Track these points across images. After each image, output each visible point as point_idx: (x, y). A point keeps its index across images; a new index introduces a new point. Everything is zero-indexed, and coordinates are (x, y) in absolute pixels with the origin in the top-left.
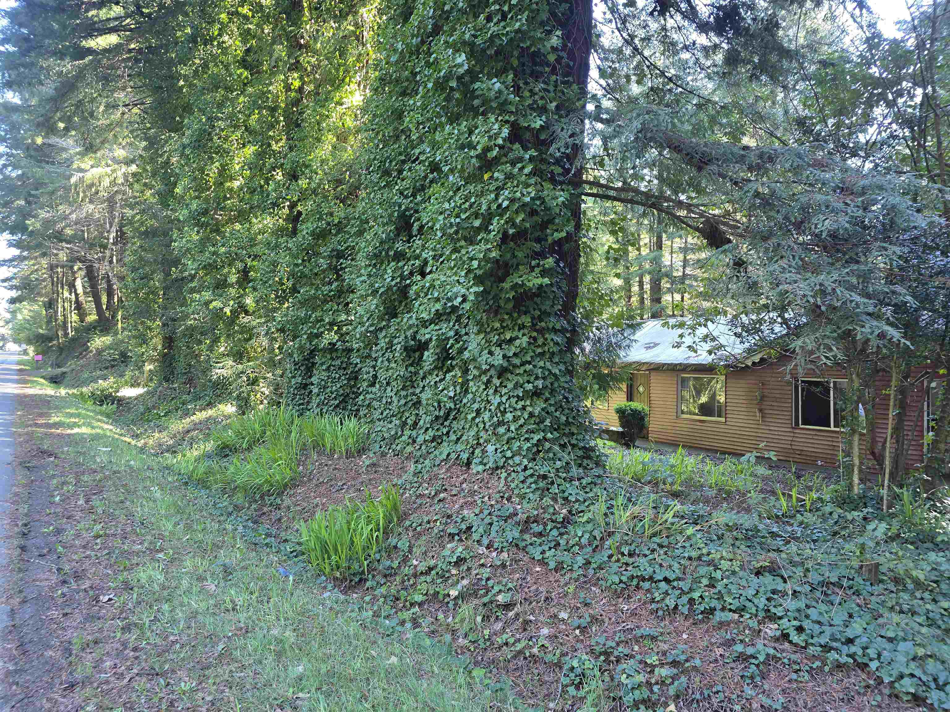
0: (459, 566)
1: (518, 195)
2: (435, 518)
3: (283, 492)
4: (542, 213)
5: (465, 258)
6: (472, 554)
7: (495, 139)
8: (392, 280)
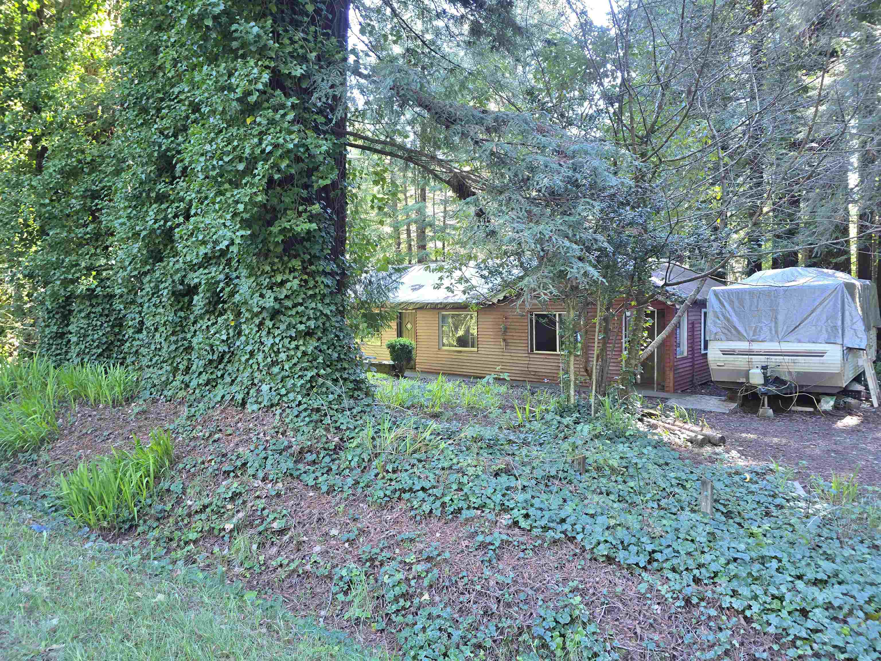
0: (235, 501)
1: (281, 141)
2: (209, 458)
3: (40, 448)
4: (306, 160)
5: (230, 201)
6: (247, 488)
7: (255, 84)
8: (155, 223)
